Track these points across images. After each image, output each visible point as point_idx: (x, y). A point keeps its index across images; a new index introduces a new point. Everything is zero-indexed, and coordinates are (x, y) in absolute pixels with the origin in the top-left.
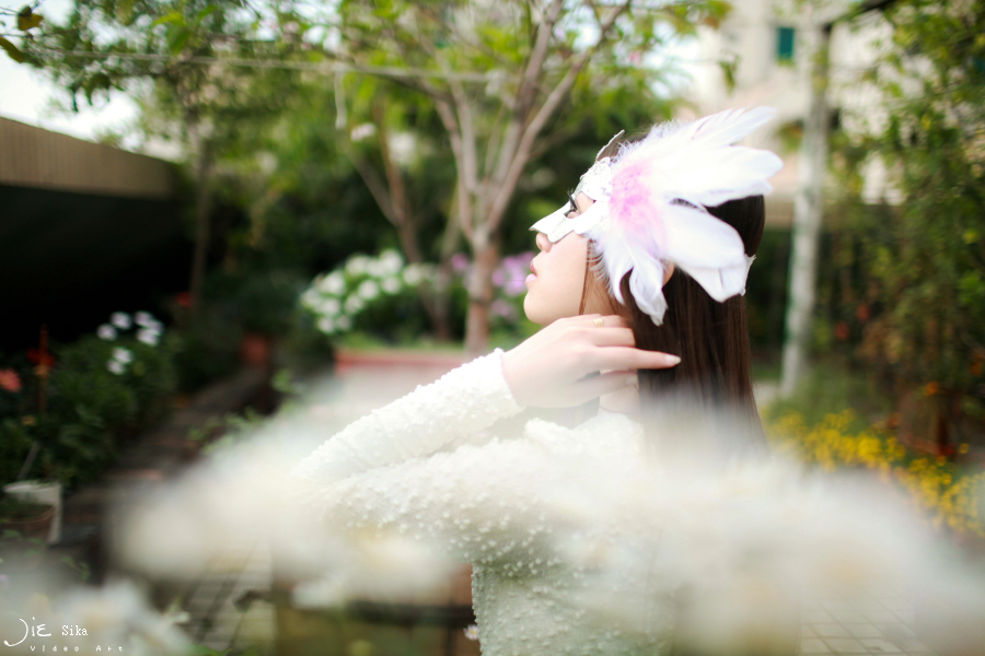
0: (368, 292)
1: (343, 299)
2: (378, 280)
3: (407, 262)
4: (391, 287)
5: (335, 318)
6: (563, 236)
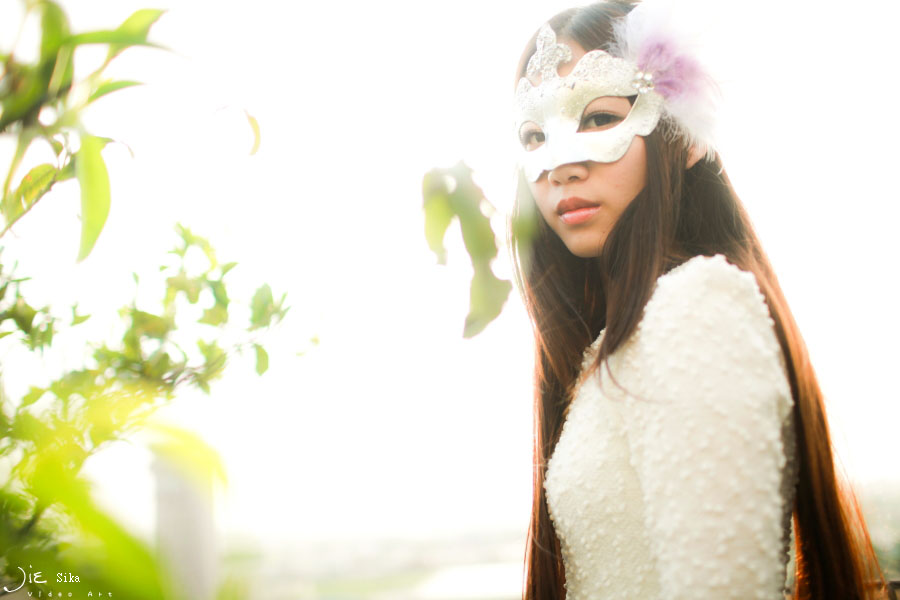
6: (627, 146)
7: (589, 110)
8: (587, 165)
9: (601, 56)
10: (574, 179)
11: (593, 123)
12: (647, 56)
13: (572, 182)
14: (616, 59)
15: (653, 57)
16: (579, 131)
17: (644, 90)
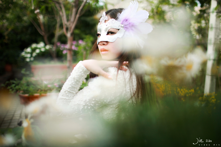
0: (38, 51)
1: (31, 53)
2: (40, 49)
3: (46, 45)
4: (43, 50)
5: (30, 58)
6: (115, 39)
7: (109, 31)
8: (107, 42)
9: (113, 20)
10: (104, 44)
11: (110, 34)
12: (123, 21)
13: (104, 45)
14: (116, 21)
15: (124, 22)
16: (107, 35)
17: (121, 28)
